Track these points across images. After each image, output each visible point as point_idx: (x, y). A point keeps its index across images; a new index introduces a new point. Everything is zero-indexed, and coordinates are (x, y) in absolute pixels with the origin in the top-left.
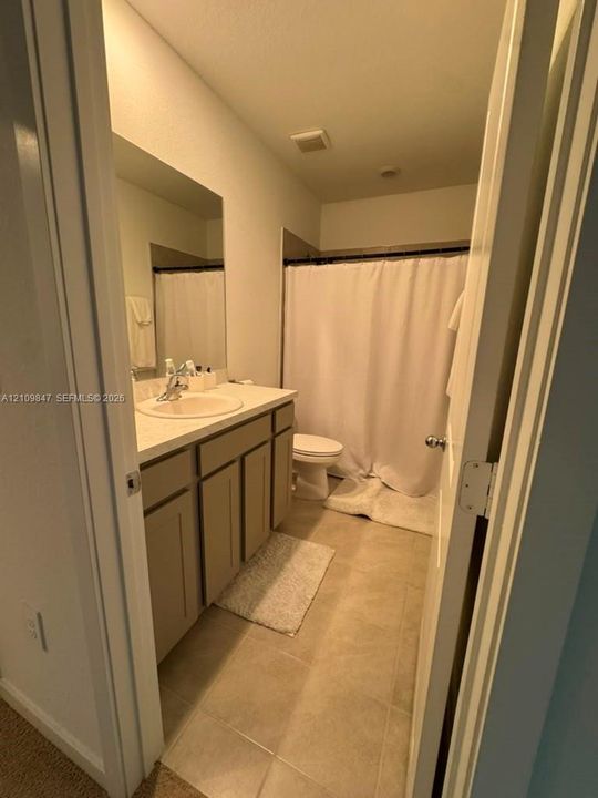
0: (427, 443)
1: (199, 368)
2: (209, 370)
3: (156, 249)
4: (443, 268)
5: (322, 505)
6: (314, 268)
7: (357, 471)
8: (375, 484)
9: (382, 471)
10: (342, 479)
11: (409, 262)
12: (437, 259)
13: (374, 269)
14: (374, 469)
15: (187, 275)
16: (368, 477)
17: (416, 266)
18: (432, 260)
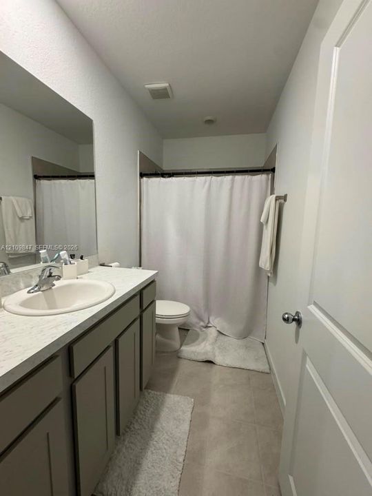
0: (284, 319)
1: (72, 256)
2: (82, 258)
3: (36, 162)
4: (251, 182)
5: (177, 355)
6: (162, 180)
7: (199, 323)
8: (212, 332)
9: (217, 322)
10: (188, 330)
11: (229, 178)
12: (247, 176)
13: (206, 182)
14: (211, 321)
15: (63, 181)
16: (207, 327)
17: (233, 181)
18: (243, 177)
